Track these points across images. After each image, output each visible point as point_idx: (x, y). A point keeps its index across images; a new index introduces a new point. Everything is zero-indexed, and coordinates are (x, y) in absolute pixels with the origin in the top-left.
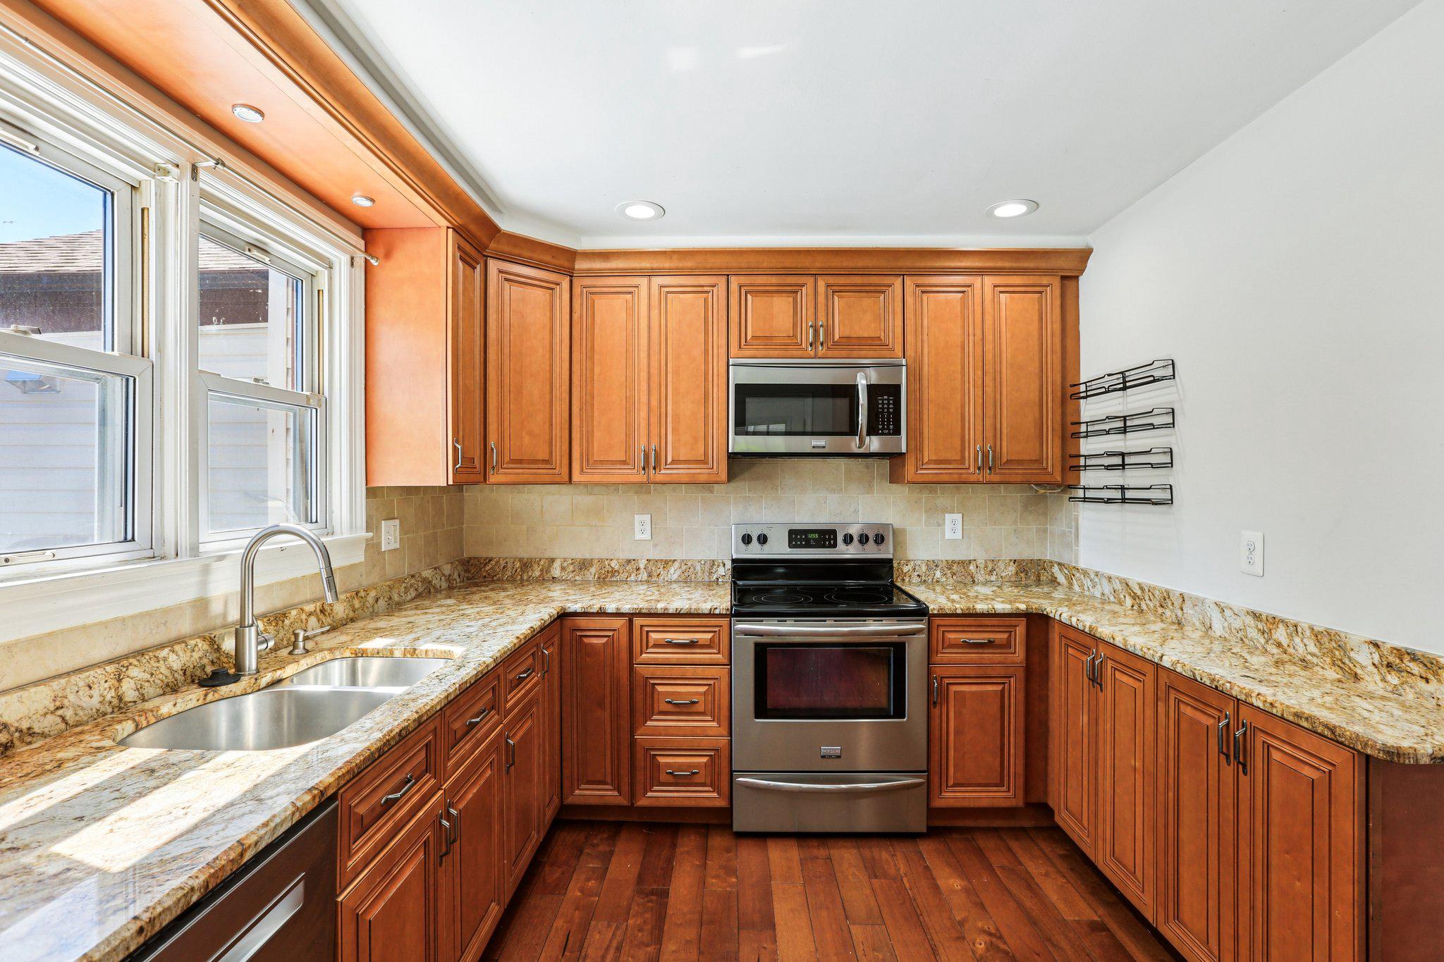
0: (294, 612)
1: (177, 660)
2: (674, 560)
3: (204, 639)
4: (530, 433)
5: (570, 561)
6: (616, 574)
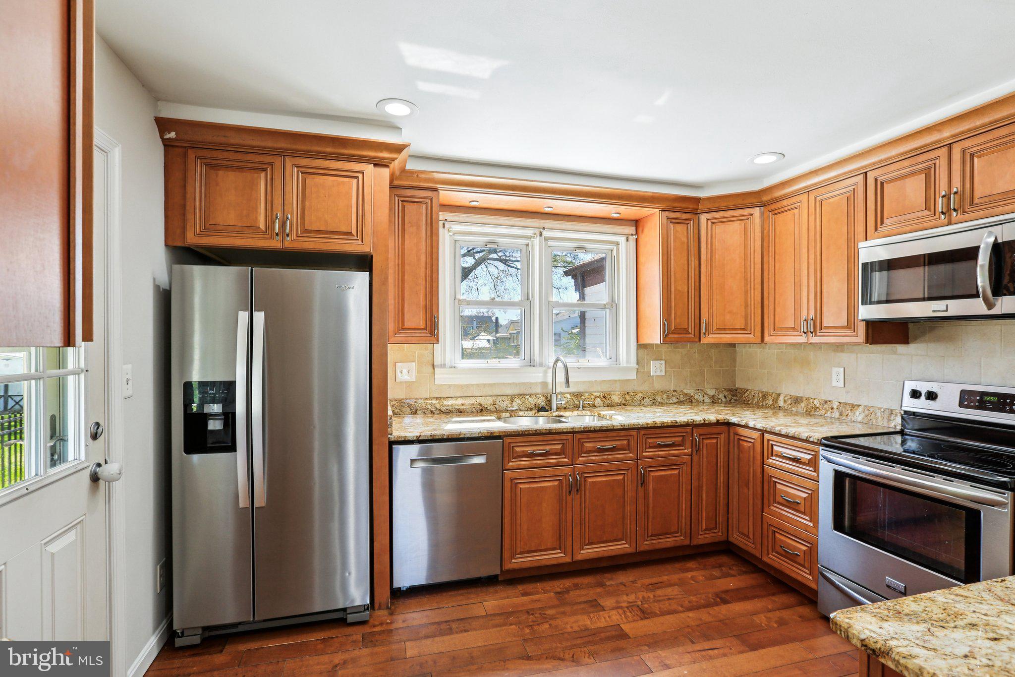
0: (587, 395)
1: (532, 401)
2: (859, 405)
3: (543, 396)
4: (730, 312)
5: (789, 397)
6: (818, 410)
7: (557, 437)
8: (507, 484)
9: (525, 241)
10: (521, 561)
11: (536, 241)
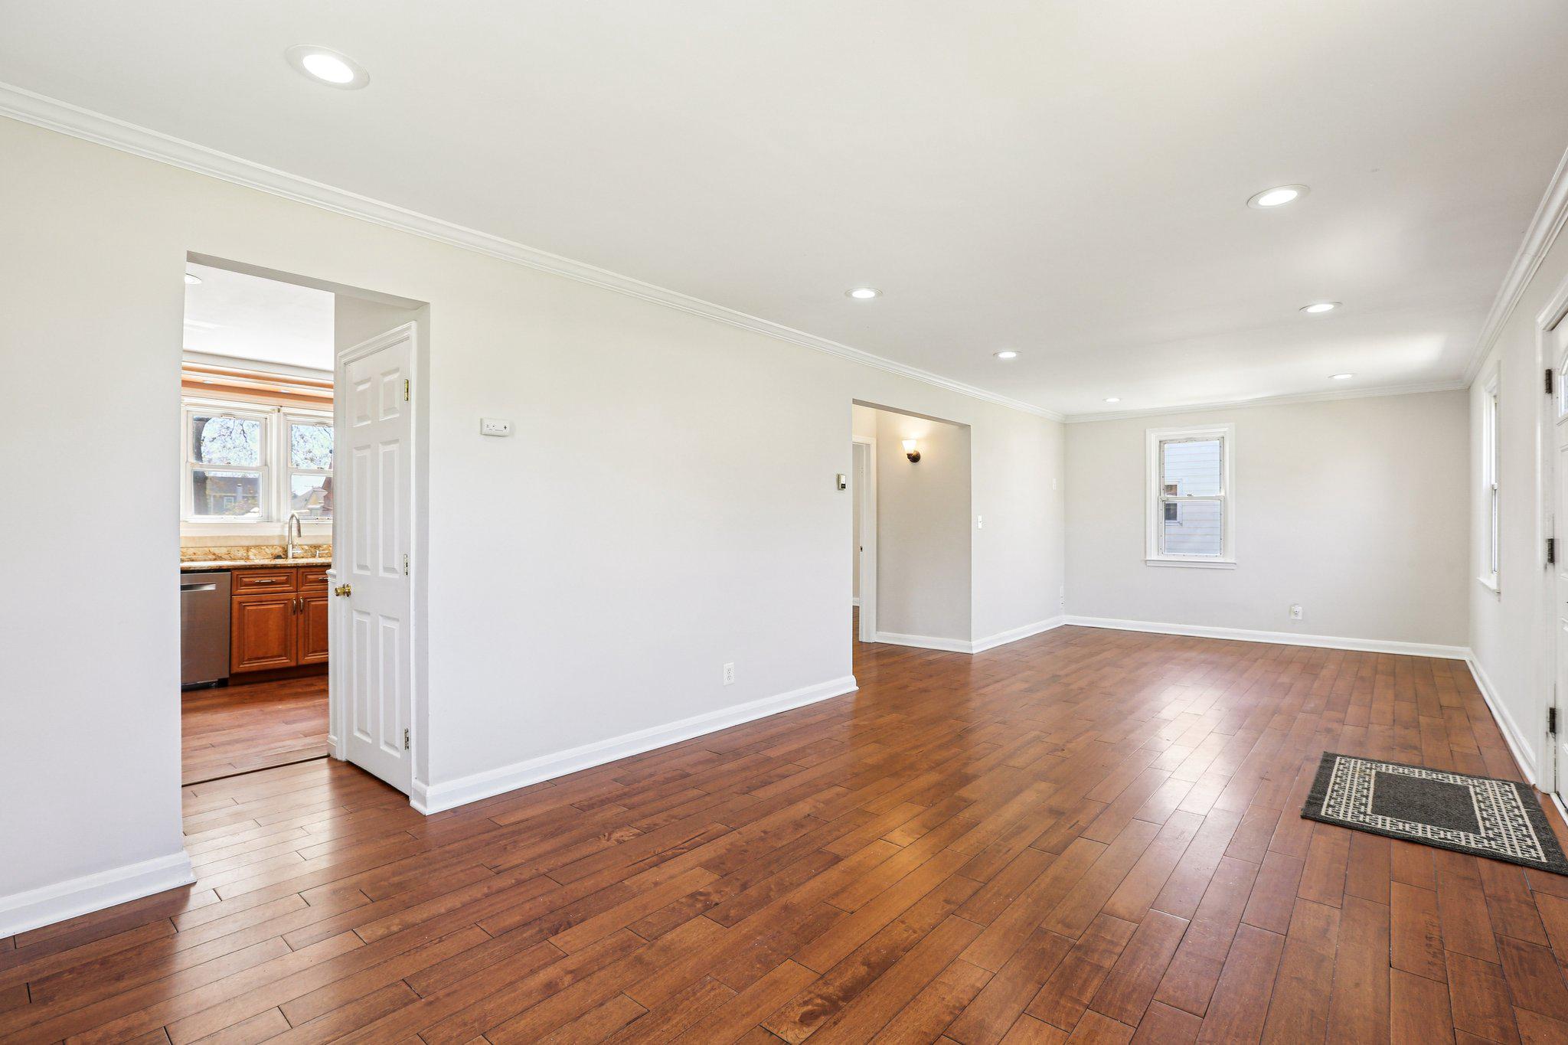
1: (269, 551)
3: (280, 547)
7: (282, 570)
8: (235, 606)
9: (264, 415)
10: (246, 666)
11: (275, 416)
